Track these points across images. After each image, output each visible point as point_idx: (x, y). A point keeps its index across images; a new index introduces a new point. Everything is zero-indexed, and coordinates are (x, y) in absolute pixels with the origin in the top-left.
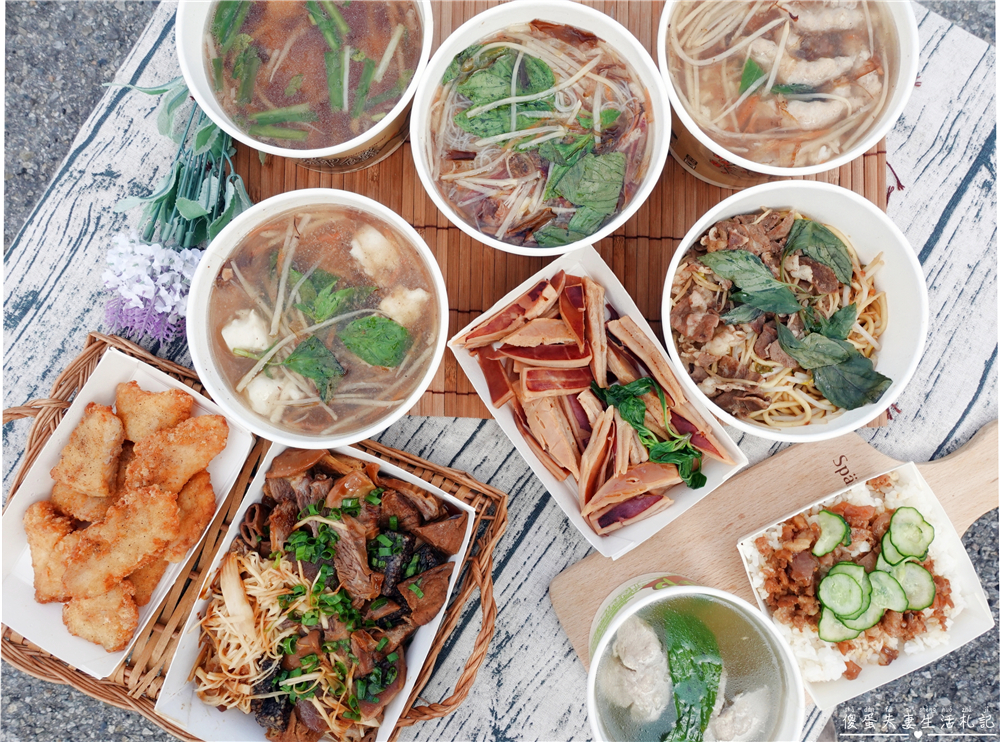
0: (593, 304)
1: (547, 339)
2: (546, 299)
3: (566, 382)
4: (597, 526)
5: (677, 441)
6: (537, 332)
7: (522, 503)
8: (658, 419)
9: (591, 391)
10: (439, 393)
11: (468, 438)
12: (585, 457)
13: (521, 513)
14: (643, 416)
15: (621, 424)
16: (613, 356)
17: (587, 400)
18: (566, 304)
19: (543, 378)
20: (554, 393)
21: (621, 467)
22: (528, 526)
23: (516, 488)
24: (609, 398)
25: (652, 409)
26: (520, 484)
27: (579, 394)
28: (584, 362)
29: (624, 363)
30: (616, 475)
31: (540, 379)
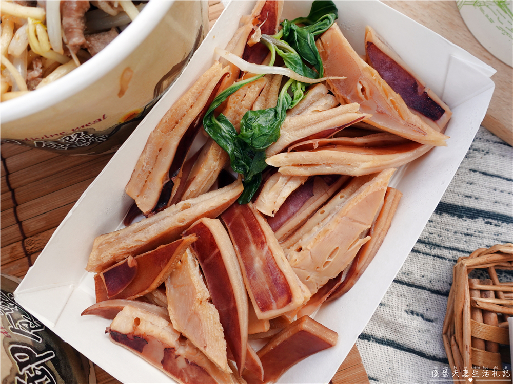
0: (122, 245)
1: (199, 296)
2: (137, 321)
3: (255, 242)
5: (281, 52)
6: (193, 317)
7: (444, 233)
8: (257, 89)
9: (254, 200)
11: (391, 349)
12: (357, 171)
13: (459, 229)
14: (262, 112)
15: (287, 137)
16: (192, 188)
17: (270, 200)
18: (138, 286)
19: (262, 281)
20: (279, 253)
21: (350, 113)
22: (473, 214)
23: (427, 250)
24: (255, 170)
25: (246, 103)
27: (266, 217)
28: (216, 227)
29: (197, 170)
31: (267, 286)
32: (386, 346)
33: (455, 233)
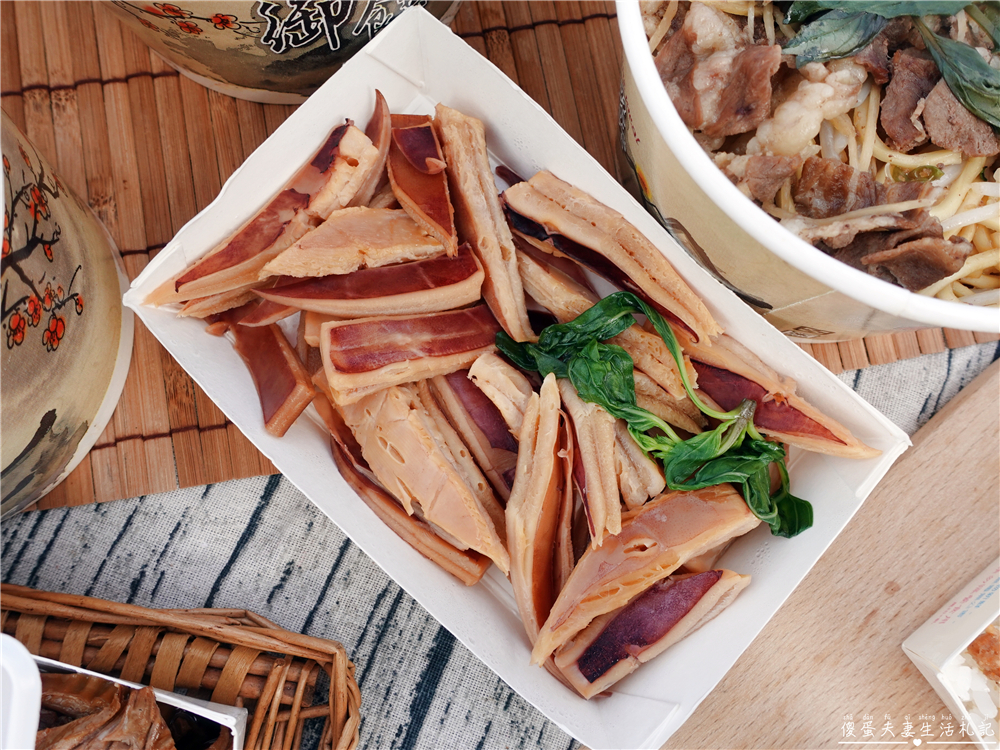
0: (463, 155)
1: (372, 251)
2: (354, 163)
3: (433, 342)
4: (580, 680)
5: (723, 428)
6: (344, 237)
7: (397, 655)
8: (667, 383)
9: (500, 355)
10: (156, 436)
11: (242, 527)
12: (512, 512)
13: (399, 681)
14: (630, 384)
15: (584, 413)
16: (532, 267)
17: (492, 375)
18: (403, 172)
19: (375, 340)
20: (406, 370)
21: (605, 518)
22: (419, 709)
23: (376, 620)
24: (542, 360)
25: (647, 363)
26: (384, 611)
27: (470, 364)
28: (465, 292)
29: (559, 277)
30: (597, 541)
31: (365, 344)
32: (248, 521)
33: (395, 673)
